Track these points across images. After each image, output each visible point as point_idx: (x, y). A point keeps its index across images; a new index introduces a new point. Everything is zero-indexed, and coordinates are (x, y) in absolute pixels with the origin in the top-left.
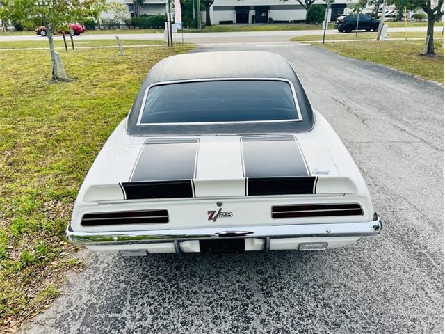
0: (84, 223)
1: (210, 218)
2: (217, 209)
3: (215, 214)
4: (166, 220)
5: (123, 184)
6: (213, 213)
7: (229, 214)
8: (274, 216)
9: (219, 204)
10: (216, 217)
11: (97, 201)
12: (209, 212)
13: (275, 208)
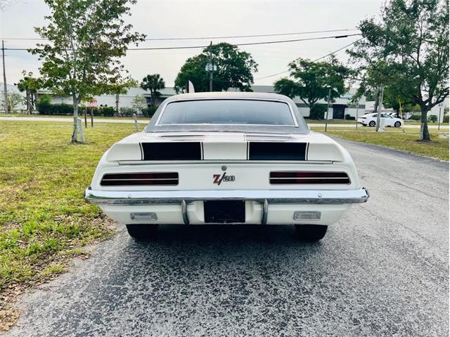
0: (103, 183)
1: (215, 182)
2: (221, 173)
3: (220, 178)
4: (176, 183)
5: (143, 144)
6: (218, 176)
7: (232, 178)
8: (272, 182)
9: (224, 168)
10: (221, 181)
11: (117, 161)
12: (215, 176)
13: (272, 174)
